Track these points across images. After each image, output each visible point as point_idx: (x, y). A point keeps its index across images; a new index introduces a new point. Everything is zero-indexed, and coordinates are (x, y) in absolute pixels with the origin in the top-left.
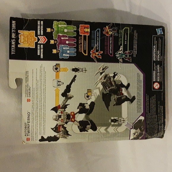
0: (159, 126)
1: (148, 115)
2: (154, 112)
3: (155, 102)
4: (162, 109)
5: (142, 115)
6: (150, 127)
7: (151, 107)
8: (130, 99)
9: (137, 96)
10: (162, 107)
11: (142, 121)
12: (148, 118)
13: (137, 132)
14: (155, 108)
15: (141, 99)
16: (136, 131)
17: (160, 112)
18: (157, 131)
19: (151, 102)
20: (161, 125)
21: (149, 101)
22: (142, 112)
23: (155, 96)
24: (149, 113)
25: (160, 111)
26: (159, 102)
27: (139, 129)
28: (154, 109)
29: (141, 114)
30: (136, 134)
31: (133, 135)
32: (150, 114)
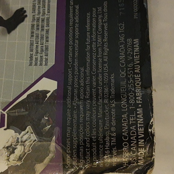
0: (125, 116)
1: (76, 72)
2: (104, 62)
3: (106, 28)
4: (137, 49)
5: (48, 75)
6: (81, 120)
7: (91, 44)
8: (5, 18)
9: (34, 10)
10: (136, 41)
11: (48, 95)
12: (76, 85)
13: (23, 143)
14: (106, 49)
15: (48, 19)
16: (20, 137)
17: (127, 62)
18: (114, 140)
19: (88, 27)
20: (132, 112)
21: (83, 23)
22: (52, 62)
23: (105, 4)
24: (80, 66)
25: (126, 58)
26: (122, 27)
27: (29, 128)
28: (103, 51)
29: (45, 69)
30: (19, 150)
31: (5, 153)
32: (82, 69)
